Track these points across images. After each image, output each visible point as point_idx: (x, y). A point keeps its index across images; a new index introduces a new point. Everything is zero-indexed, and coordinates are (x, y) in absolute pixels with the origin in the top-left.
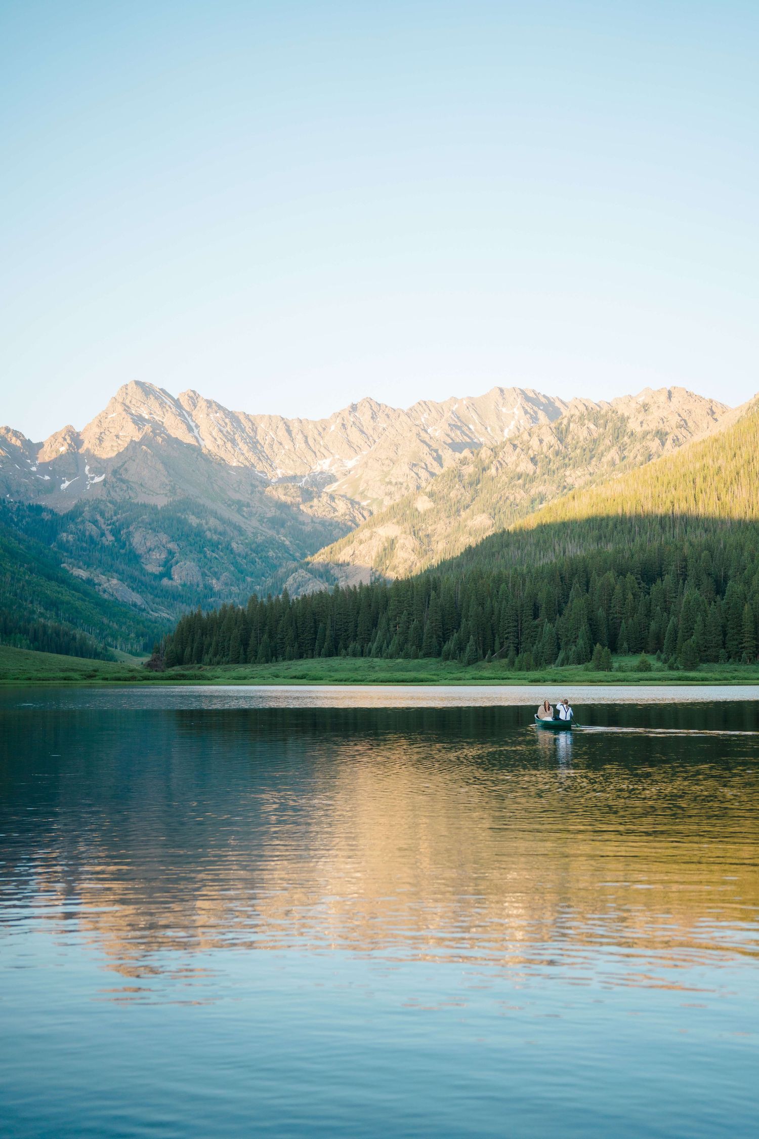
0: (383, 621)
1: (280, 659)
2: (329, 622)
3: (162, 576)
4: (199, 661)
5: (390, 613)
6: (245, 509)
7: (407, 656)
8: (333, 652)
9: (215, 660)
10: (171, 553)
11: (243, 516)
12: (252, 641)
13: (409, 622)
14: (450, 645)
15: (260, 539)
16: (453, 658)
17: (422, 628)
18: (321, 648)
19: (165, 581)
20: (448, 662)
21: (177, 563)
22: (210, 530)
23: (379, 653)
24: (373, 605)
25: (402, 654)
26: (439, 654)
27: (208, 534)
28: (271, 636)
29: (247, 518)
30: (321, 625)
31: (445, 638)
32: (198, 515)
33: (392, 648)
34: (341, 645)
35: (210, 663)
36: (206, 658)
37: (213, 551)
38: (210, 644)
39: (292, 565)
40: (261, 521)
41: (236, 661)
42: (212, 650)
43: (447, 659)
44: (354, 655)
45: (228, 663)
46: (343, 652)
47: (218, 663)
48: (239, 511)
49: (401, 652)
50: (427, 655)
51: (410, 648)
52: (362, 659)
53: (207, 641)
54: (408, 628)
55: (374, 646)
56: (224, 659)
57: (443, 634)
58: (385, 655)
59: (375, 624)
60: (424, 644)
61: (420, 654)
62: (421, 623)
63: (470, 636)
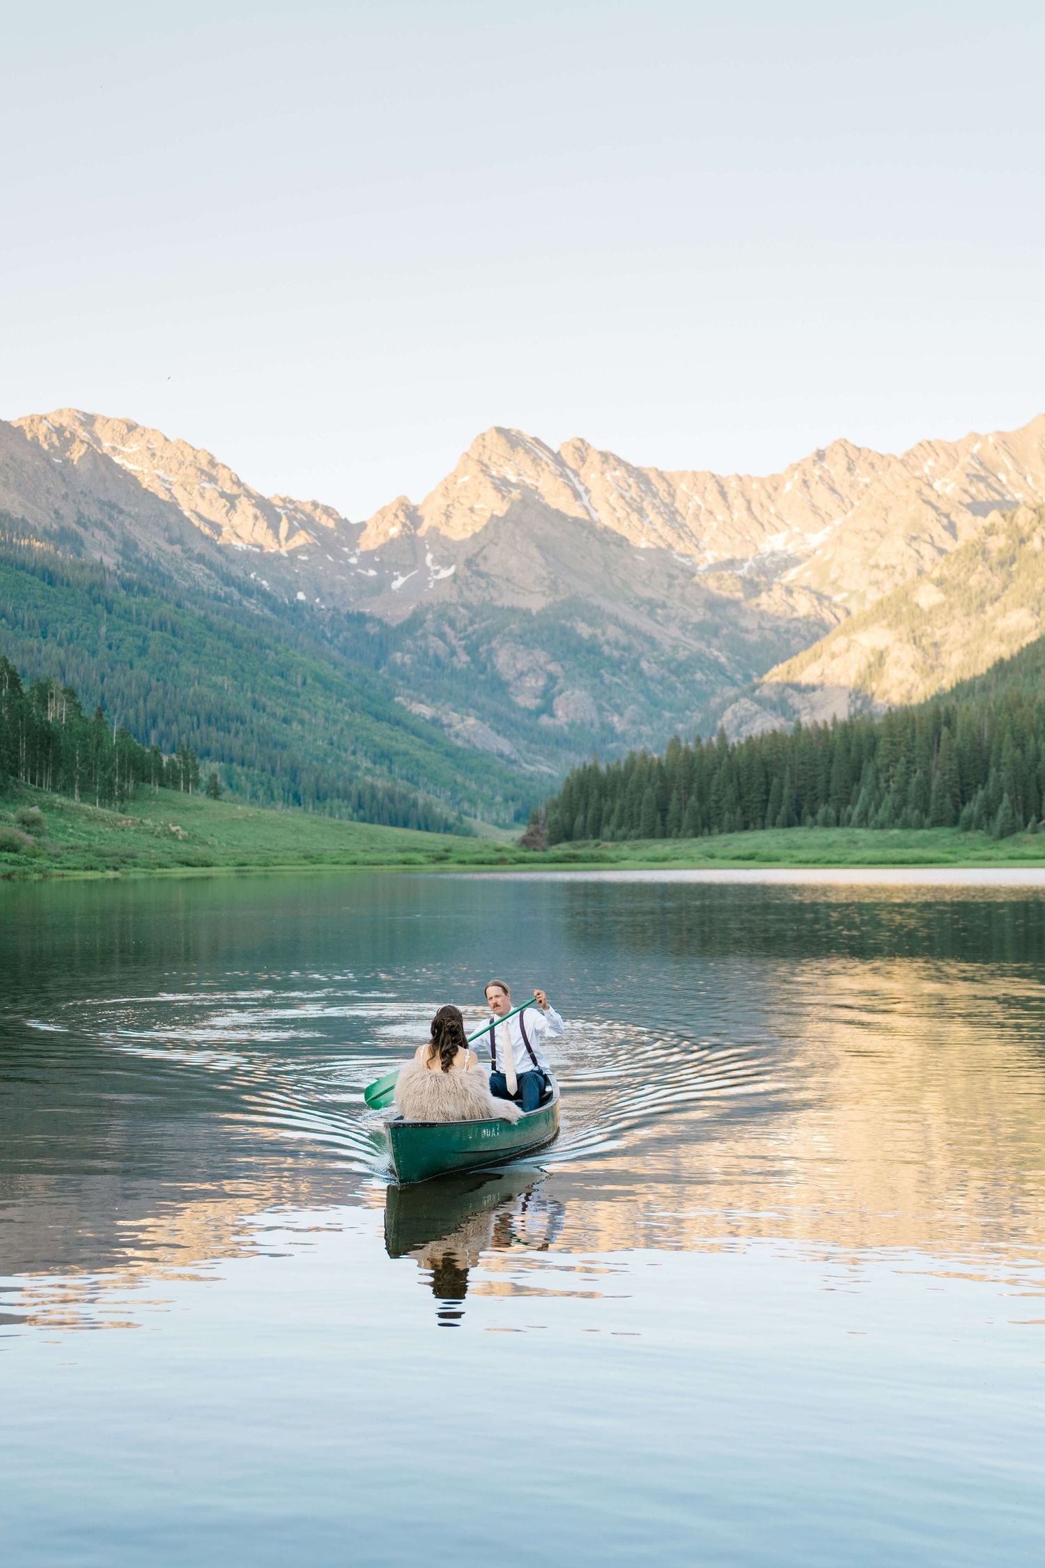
0: (868, 773)
1: (716, 830)
2: (787, 775)
3: (541, 711)
4: (597, 834)
5: (879, 761)
7: (906, 825)
8: (794, 820)
9: (620, 833)
10: (552, 678)
11: (657, 622)
12: (673, 807)
13: (908, 773)
14: (972, 808)
15: (682, 655)
16: (979, 827)
17: (928, 783)
18: (776, 814)
19: (545, 720)
20: (970, 834)
21: (561, 692)
22: (608, 643)
23: (864, 821)
24: (853, 749)
25: (899, 821)
26: (955, 822)
27: (606, 649)
28: (702, 797)
29: (661, 625)
30: (775, 780)
31: (964, 797)
32: (591, 622)
33: (883, 814)
34: (805, 809)
35: (613, 838)
36: (607, 831)
37: (613, 674)
38: (612, 811)
40: (684, 627)
41: (651, 834)
42: (614, 819)
43: (967, 828)
44: (826, 824)
45: (638, 837)
46: (810, 819)
47: (624, 838)
49: (896, 818)
50: (937, 823)
51: (912, 813)
52: (838, 830)
53: (607, 806)
54: (907, 783)
55: (856, 811)
56: (633, 832)
57: (962, 792)
58: (872, 823)
59: (857, 778)
60: (932, 807)
61: (927, 821)
62: (928, 775)
63: (1004, 795)
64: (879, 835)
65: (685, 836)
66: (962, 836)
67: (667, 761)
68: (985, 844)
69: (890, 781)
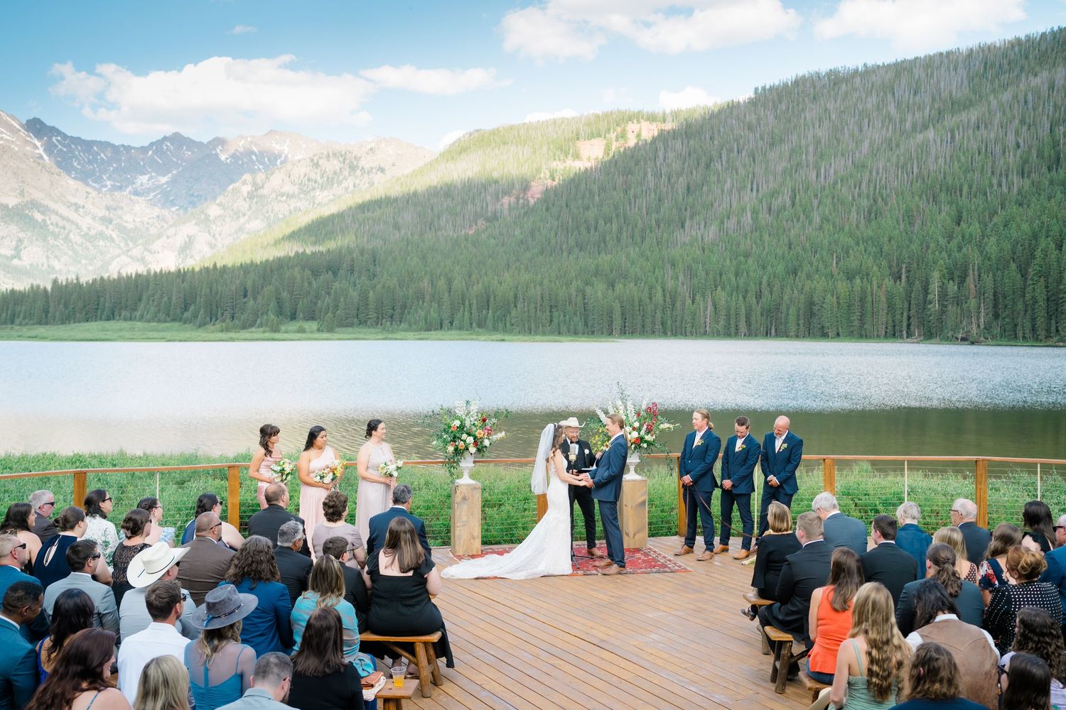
0: (144, 297)
1: (72, 322)
2: (108, 297)
3: (13, 257)
4: (12, 322)
5: (150, 292)
6: (81, 210)
7: (159, 321)
8: (111, 317)
9: (24, 322)
10: (20, 241)
11: (79, 215)
12: (51, 310)
13: (162, 297)
14: (187, 315)
15: (93, 232)
16: (190, 322)
17: (170, 303)
18: (102, 314)
19: (16, 262)
20: (186, 325)
21: (25, 248)
22: (52, 224)
23: (141, 318)
24: (139, 286)
25: (156, 319)
26: (180, 320)
27: (51, 228)
28: (66, 306)
29: (82, 217)
30: (102, 299)
31: (186, 309)
32: (43, 213)
33: (149, 316)
34: (116, 313)
35: (20, 324)
36: (17, 321)
37: (55, 240)
38: (20, 312)
39: (118, 251)
40: (94, 218)
41: (40, 323)
42: (21, 315)
43: (185, 323)
44: (125, 320)
45: (33, 324)
46: (117, 317)
47: (26, 324)
48: (76, 210)
49: (155, 318)
50: (174, 320)
51: (162, 316)
52: (130, 323)
53: (18, 309)
54: (161, 302)
55: (138, 314)
56: (31, 322)
57: (185, 306)
58: (144, 319)
59: (140, 300)
60: (171, 313)
61: (168, 319)
62: (170, 299)
63: (202, 309)
64: (146, 325)
65: (57, 324)
66: (183, 326)
67: (52, 289)
68: (192, 330)
69: (153, 301)
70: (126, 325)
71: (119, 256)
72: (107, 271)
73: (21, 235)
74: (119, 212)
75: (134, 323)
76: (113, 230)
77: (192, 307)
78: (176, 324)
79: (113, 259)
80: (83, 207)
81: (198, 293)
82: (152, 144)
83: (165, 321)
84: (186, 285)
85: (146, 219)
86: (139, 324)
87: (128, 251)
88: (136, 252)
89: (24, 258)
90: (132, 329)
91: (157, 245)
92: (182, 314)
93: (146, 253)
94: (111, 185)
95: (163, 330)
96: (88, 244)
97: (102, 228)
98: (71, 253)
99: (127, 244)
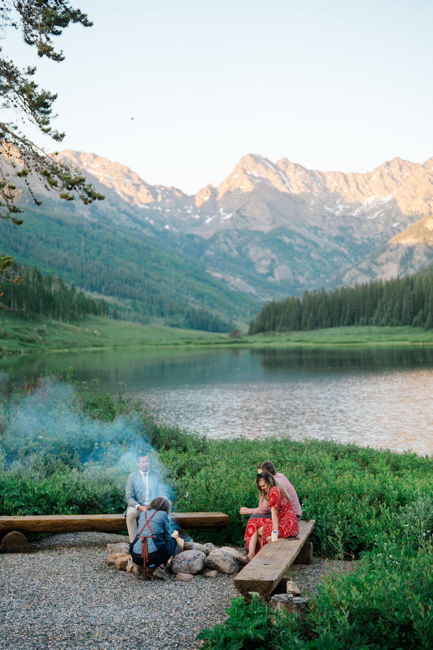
0: (379, 305)
1: (320, 327)
2: (348, 305)
3: (268, 275)
4: (274, 329)
5: (384, 300)
6: (319, 231)
7: (392, 325)
8: (351, 323)
9: (283, 329)
10: (273, 261)
11: (318, 236)
12: (303, 318)
13: (394, 304)
14: (417, 318)
15: (329, 250)
16: (420, 325)
17: (401, 308)
18: (344, 320)
19: (270, 279)
20: (416, 328)
21: (277, 266)
22: (297, 245)
23: (377, 323)
24: (374, 294)
25: (389, 324)
26: (410, 324)
27: (296, 248)
28: (315, 314)
29: (320, 237)
30: (344, 307)
31: (415, 313)
32: (290, 237)
33: (384, 321)
34: (356, 318)
35: (280, 331)
36: (277, 328)
37: (299, 259)
38: (279, 320)
39: (349, 266)
40: (329, 238)
41: (295, 329)
42: (281, 323)
43: (415, 326)
44: (363, 325)
45: (290, 330)
46: (356, 323)
47: (284, 331)
48: (316, 233)
49: (389, 322)
50: (404, 324)
51: (395, 320)
52: (367, 327)
53: (278, 318)
54: (393, 308)
55: (374, 319)
56: (288, 328)
57: (414, 311)
58: (379, 324)
59: (375, 306)
60: (402, 318)
61: (400, 323)
62: (401, 305)
63: (430, 313)
64: (381, 329)
65: (308, 330)
66: (413, 329)
67: (304, 300)
68: (422, 332)
69: (387, 307)
70: (364, 329)
71: (350, 269)
72: (341, 282)
73: (274, 256)
74: (350, 231)
75: (370, 327)
76: (345, 248)
77: (421, 312)
78: (407, 328)
79: (345, 272)
80: (321, 229)
81: (426, 298)
82: (376, 169)
83: (397, 325)
84: (415, 292)
85: (371, 236)
86: (375, 328)
87: (358, 265)
88: (364, 265)
89: (276, 275)
90: (370, 332)
91: (382, 258)
92: (412, 318)
93: (373, 265)
94: (343, 209)
95: (396, 333)
96: (325, 260)
97: (336, 246)
98: (311, 269)
99: (356, 259)
